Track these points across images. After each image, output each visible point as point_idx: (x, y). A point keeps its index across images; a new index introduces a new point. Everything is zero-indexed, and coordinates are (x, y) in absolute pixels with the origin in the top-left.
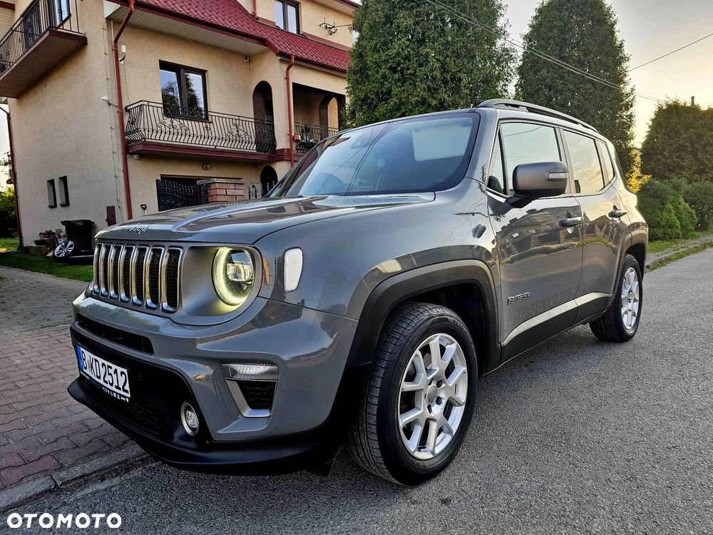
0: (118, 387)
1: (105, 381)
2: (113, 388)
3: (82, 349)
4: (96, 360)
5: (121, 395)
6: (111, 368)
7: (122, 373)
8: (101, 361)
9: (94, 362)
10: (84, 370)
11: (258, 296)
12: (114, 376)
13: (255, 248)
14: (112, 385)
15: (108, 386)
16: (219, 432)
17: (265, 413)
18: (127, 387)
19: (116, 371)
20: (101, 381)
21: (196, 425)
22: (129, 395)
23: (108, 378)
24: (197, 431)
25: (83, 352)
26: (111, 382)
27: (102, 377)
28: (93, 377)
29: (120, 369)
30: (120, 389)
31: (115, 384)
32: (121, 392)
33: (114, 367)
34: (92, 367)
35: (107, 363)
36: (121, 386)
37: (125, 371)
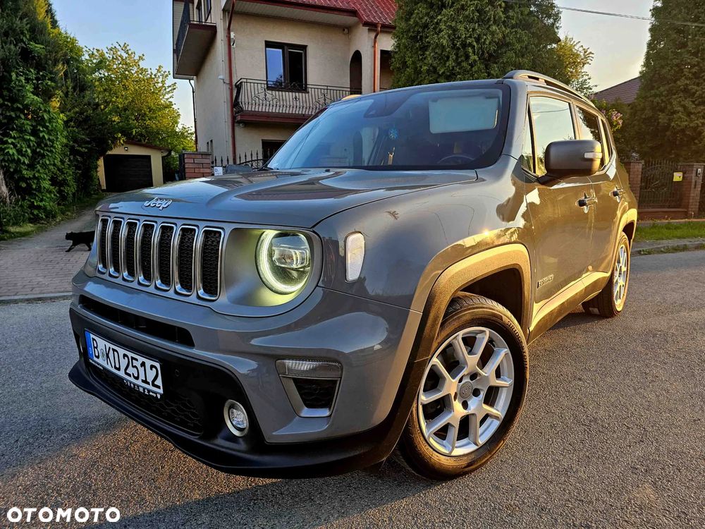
0: (145, 381)
1: (126, 373)
2: (139, 382)
3: (92, 336)
4: (114, 350)
5: (149, 391)
6: (137, 360)
7: (152, 367)
8: (122, 351)
9: (111, 350)
10: (95, 359)
11: (317, 286)
12: (141, 370)
13: (314, 232)
14: (137, 378)
15: (132, 379)
16: (274, 433)
17: (325, 412)
18: (159, 382)
19: (143, 364)
20: (121, 373)
21: (245, 424)
22: (161, 391)
23: (131, 370)
24: (246, 431)
25: (94, 339)
26: (136, 375)
27: (123, 368)
28: (109, 367)
29: (149, 363)
30: (148, 383)
31: (142, 377)
32: (150, 387)
33: (141, 359)
34: (108, 357)
35: (130, 354)
36: (150, 380)
37: (158, 365)
